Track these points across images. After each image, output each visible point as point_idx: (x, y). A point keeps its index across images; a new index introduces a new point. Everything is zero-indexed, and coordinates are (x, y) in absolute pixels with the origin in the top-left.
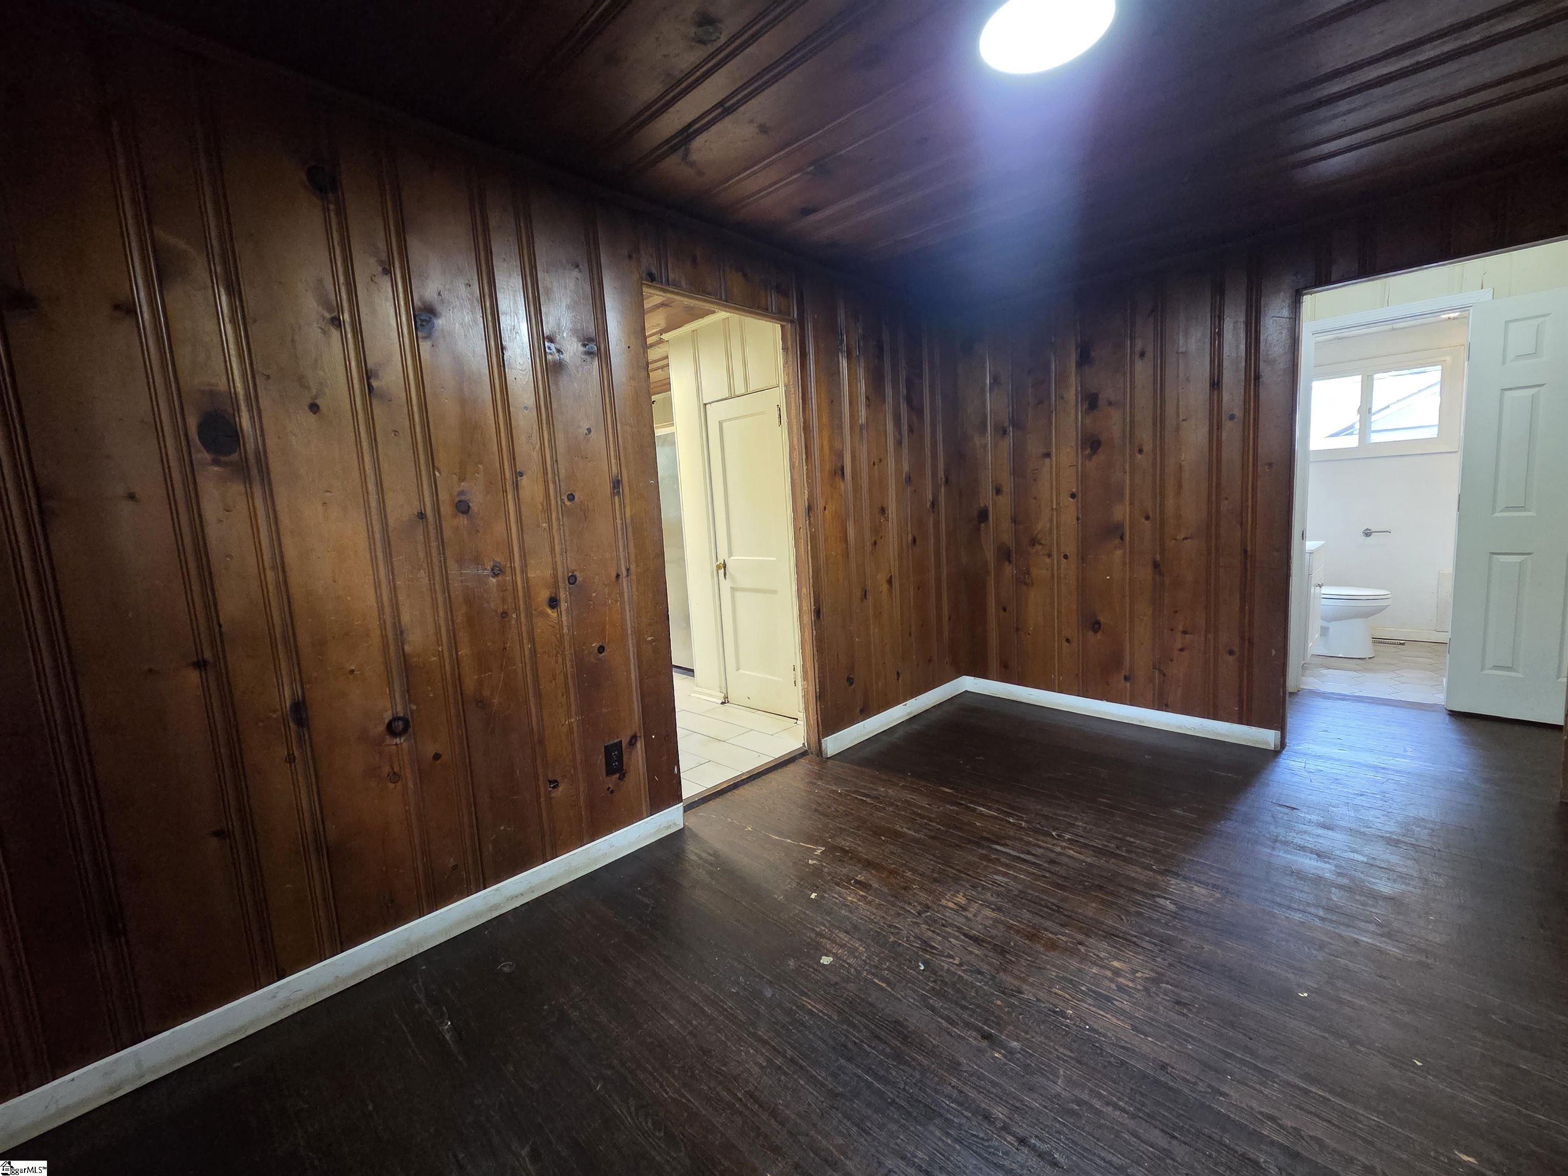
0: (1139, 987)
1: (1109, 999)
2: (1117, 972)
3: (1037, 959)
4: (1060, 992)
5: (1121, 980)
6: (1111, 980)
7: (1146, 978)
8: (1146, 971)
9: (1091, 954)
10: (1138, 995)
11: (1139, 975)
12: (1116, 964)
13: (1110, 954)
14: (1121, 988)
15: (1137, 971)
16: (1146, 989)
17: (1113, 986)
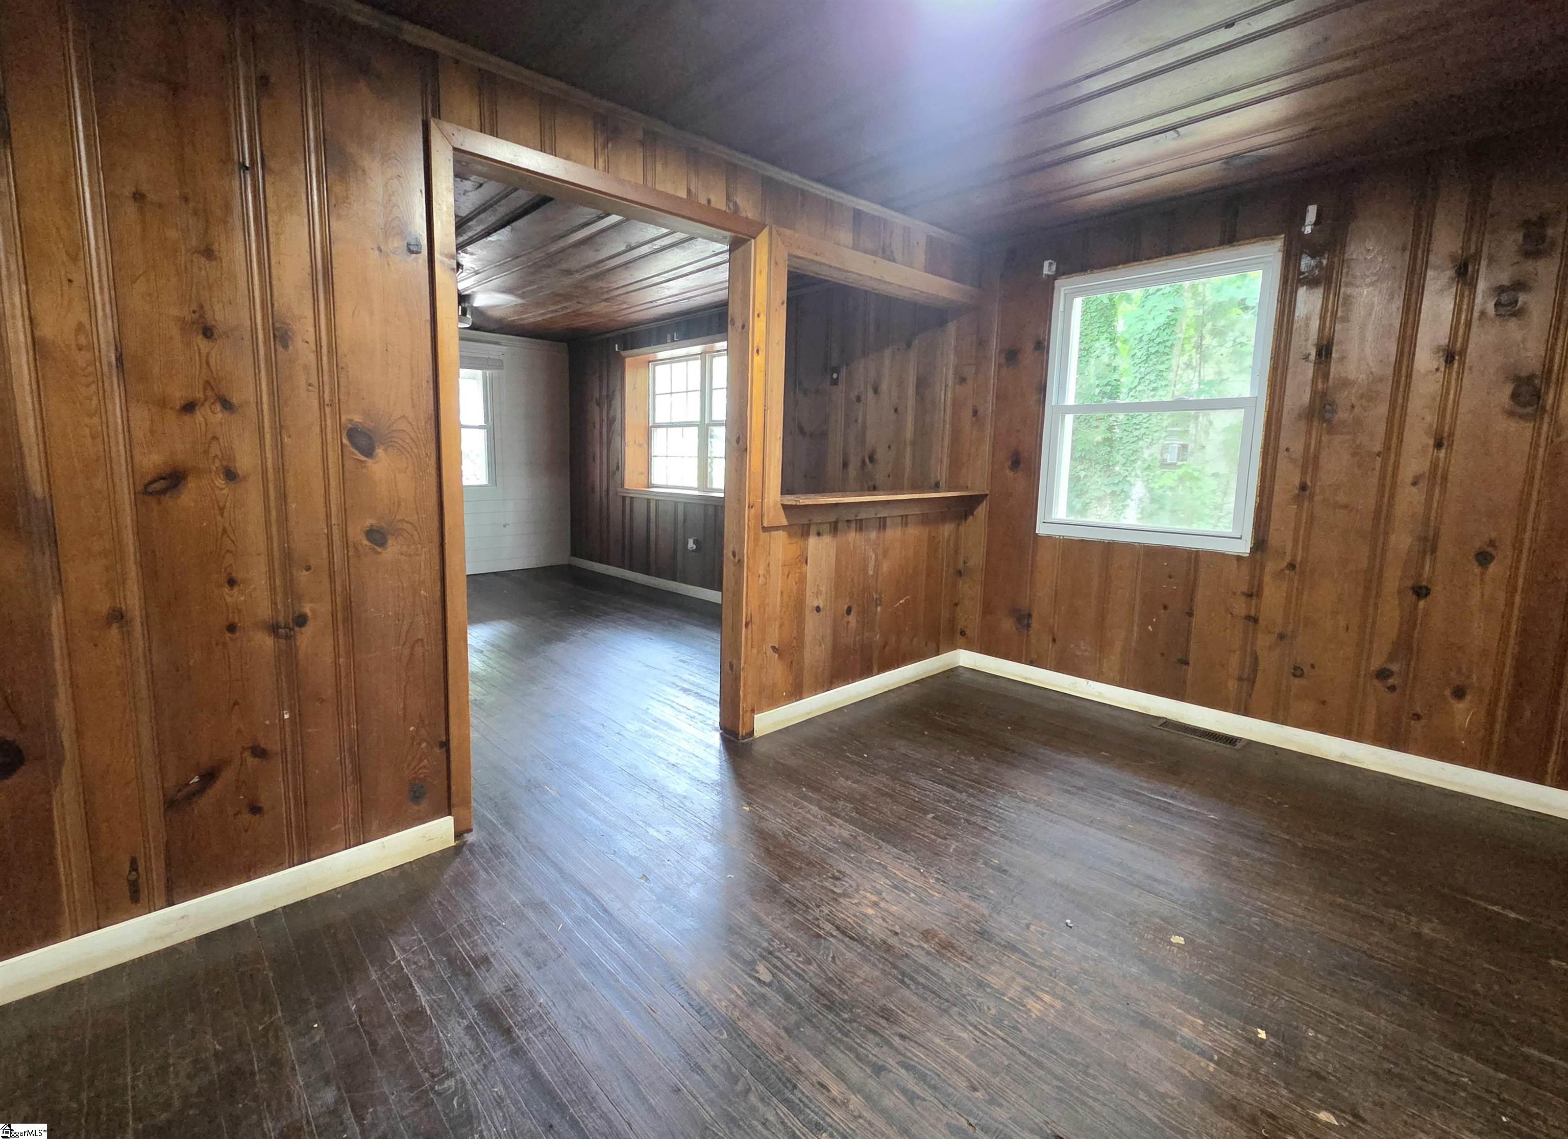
0: (863, 893)
2: (875, 905)
3: (949, 925)
5: (875, 900)
6: (883, 900)
7: (851, 899)
8: (846, 904)
9: (891, 924)
10: (868, 887)
12: (872, 913)
13: (872, 922)
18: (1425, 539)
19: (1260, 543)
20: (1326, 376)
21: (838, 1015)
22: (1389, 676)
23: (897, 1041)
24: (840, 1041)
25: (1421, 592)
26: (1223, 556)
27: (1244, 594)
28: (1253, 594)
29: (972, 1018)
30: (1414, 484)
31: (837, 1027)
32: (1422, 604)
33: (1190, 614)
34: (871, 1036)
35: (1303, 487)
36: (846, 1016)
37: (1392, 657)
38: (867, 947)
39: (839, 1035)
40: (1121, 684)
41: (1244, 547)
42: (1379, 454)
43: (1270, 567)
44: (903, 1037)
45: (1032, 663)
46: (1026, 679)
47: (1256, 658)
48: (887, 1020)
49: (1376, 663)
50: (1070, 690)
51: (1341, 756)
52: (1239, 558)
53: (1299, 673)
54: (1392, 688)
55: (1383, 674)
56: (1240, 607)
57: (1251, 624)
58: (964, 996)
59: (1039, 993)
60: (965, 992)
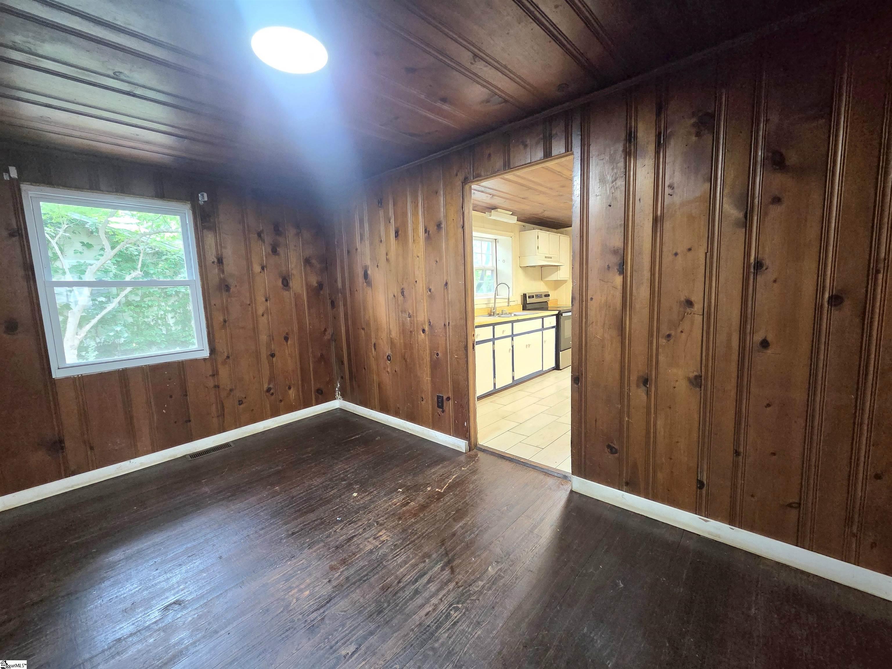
0: (287, 597)
1: (287, 580)
2: (301, 591)
3: (327, 559)
4: (301, 562)
5: (296, 590)
6: (298, 586)
7: (291, 603)
8: (295, 606)
9: (320, 584)
10: (282, 593)
11: (295, 600)
12: (307, 593)
13: (316, 592)
14: (291, 588)
15: (297, 601)
16: (283, 600)
17: (294, 586)
18: (270, 336)
19: (213, 351)
20: (223, 272)
21: (385, 609)
22: (270, 390)
23: (401, 585)
24: (401, 607)
25: (273, 355)
26: (196, 360)
27: (210, 376)
28: (215, 374)
29: (390, 558)
30: (263, 315)
31: (393, 609)
32: (274, 359)
33: (186, 395)
34: (399, 595)
35: (225, 321)
36: (386, 605)
37: (269, 384)
38: (337, 595)
39: (398, 608)
40: (153, 451)
41: (206, 354)
42: (249, 305)
43: (220, 360)
44: (399, 582)
45: (74, 473)
46: (72, 487)
47: (223, 404)
48: (389, 588)
49: (266, 387)
50: (117, 473)
51: (264, 428)
52: (205, 359)
53: (241, 402)
54: (272, 394)
55: (269, 390)
56: (211, 383)
57: (217, 389)
58: (377, 559)
59: (378, 535)
60: (374, 558)
